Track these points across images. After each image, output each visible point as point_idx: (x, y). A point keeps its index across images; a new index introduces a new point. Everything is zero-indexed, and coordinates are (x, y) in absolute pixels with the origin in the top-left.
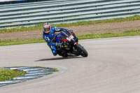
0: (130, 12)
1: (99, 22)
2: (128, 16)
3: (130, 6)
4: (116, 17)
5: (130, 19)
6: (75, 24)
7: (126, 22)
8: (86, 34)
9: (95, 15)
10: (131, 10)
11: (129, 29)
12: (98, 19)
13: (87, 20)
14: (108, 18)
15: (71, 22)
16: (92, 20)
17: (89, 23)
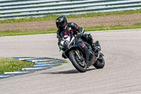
1: (109, 14)
4: (126, 9)
5: (140, 11)
6: (84, 15)
7: (136, 14)
8: (96, 25)
9: (105, 7)
11: (139, 22)
12: (108, 11)
13: (97, 12)
14: (119, 10)
15: (81, 13)
16: (101, 11)
17: (99, 15)
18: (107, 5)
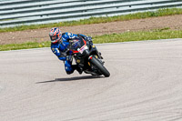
0: (84, 13)
1: (44, 27)
2: (82, 18)
4: (66, 20)
5: (84, 22)
6: (13, 28)
7: (79, 26)
9: (39, 18)
10: (86, 11)
12: (43, 23)
13: (29, 24)
14: (57, 21)
16: (35, 23)
17: (32, 28)
18: (41, 16)
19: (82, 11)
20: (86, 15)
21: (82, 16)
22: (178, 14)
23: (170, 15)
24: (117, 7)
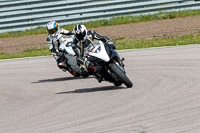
0: (30, 22)
2: (29, 28)
3: (31, 14)
4: (10, 30)
7: (25, 37)
10: (32, 20)
11: (29, 47)
19: (28, 20)
20: (32, 25)
21: (29, 25)
22: (134, 22)
23: (125, 23)
24: (67, 15)
